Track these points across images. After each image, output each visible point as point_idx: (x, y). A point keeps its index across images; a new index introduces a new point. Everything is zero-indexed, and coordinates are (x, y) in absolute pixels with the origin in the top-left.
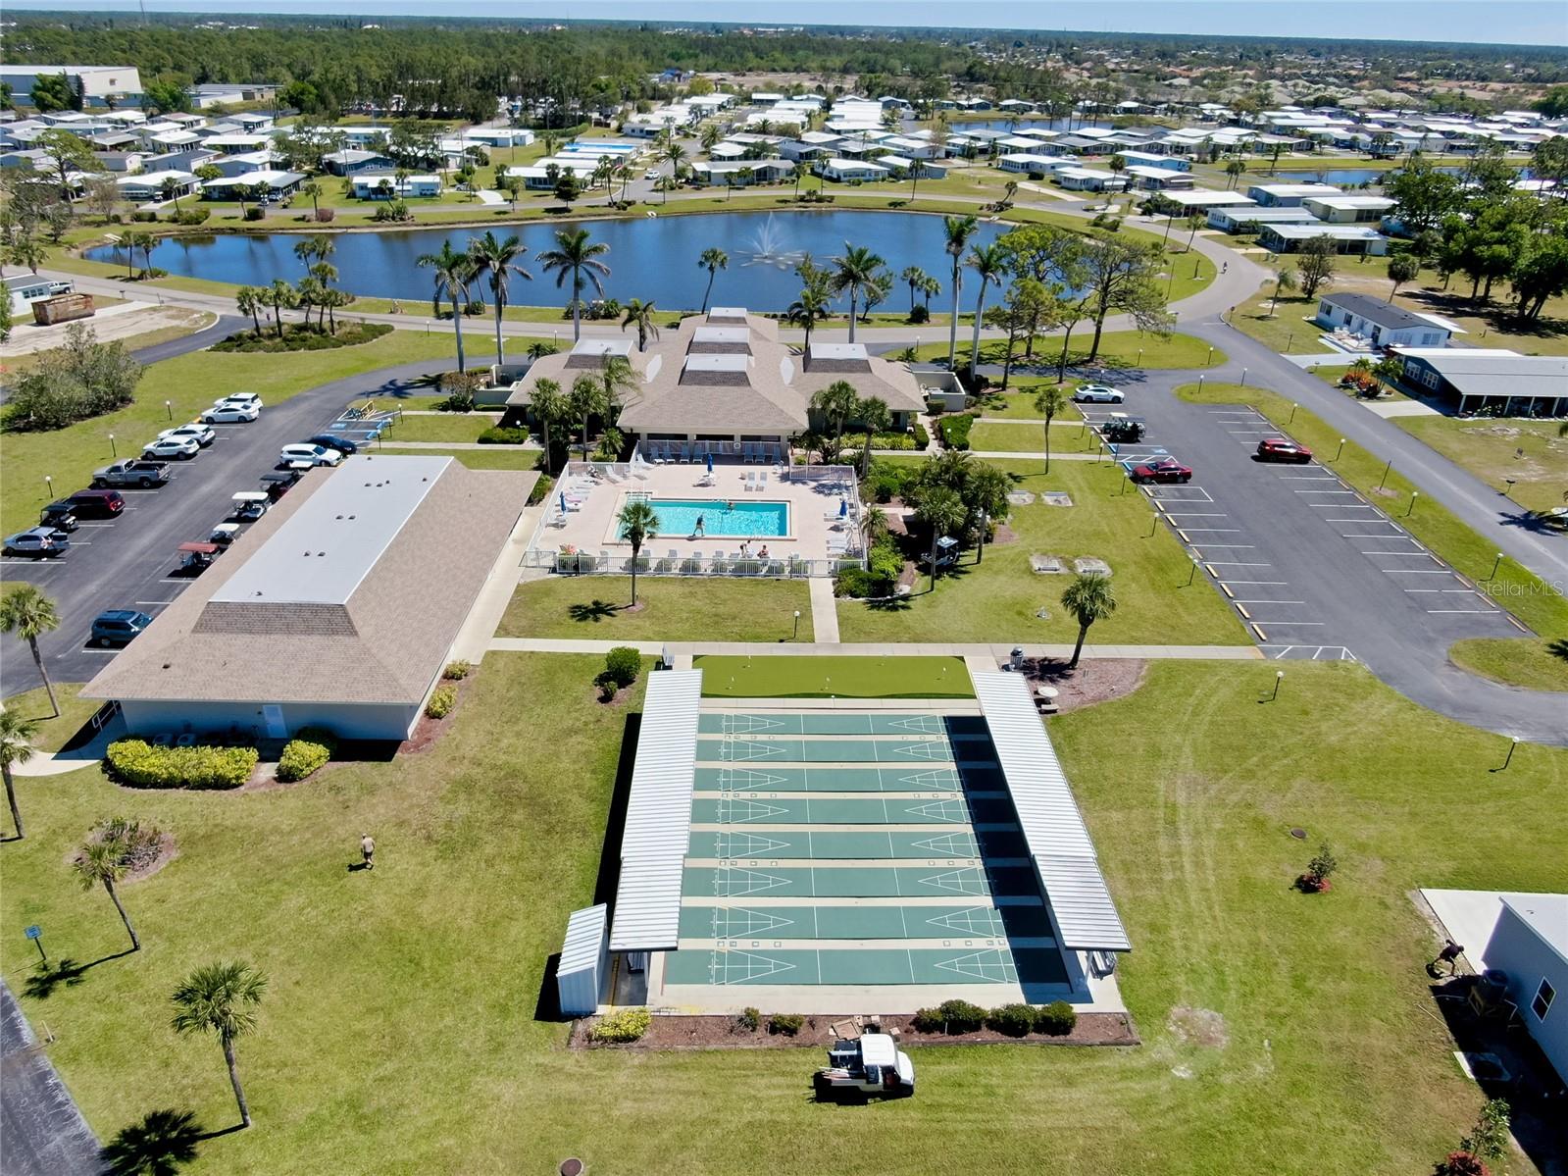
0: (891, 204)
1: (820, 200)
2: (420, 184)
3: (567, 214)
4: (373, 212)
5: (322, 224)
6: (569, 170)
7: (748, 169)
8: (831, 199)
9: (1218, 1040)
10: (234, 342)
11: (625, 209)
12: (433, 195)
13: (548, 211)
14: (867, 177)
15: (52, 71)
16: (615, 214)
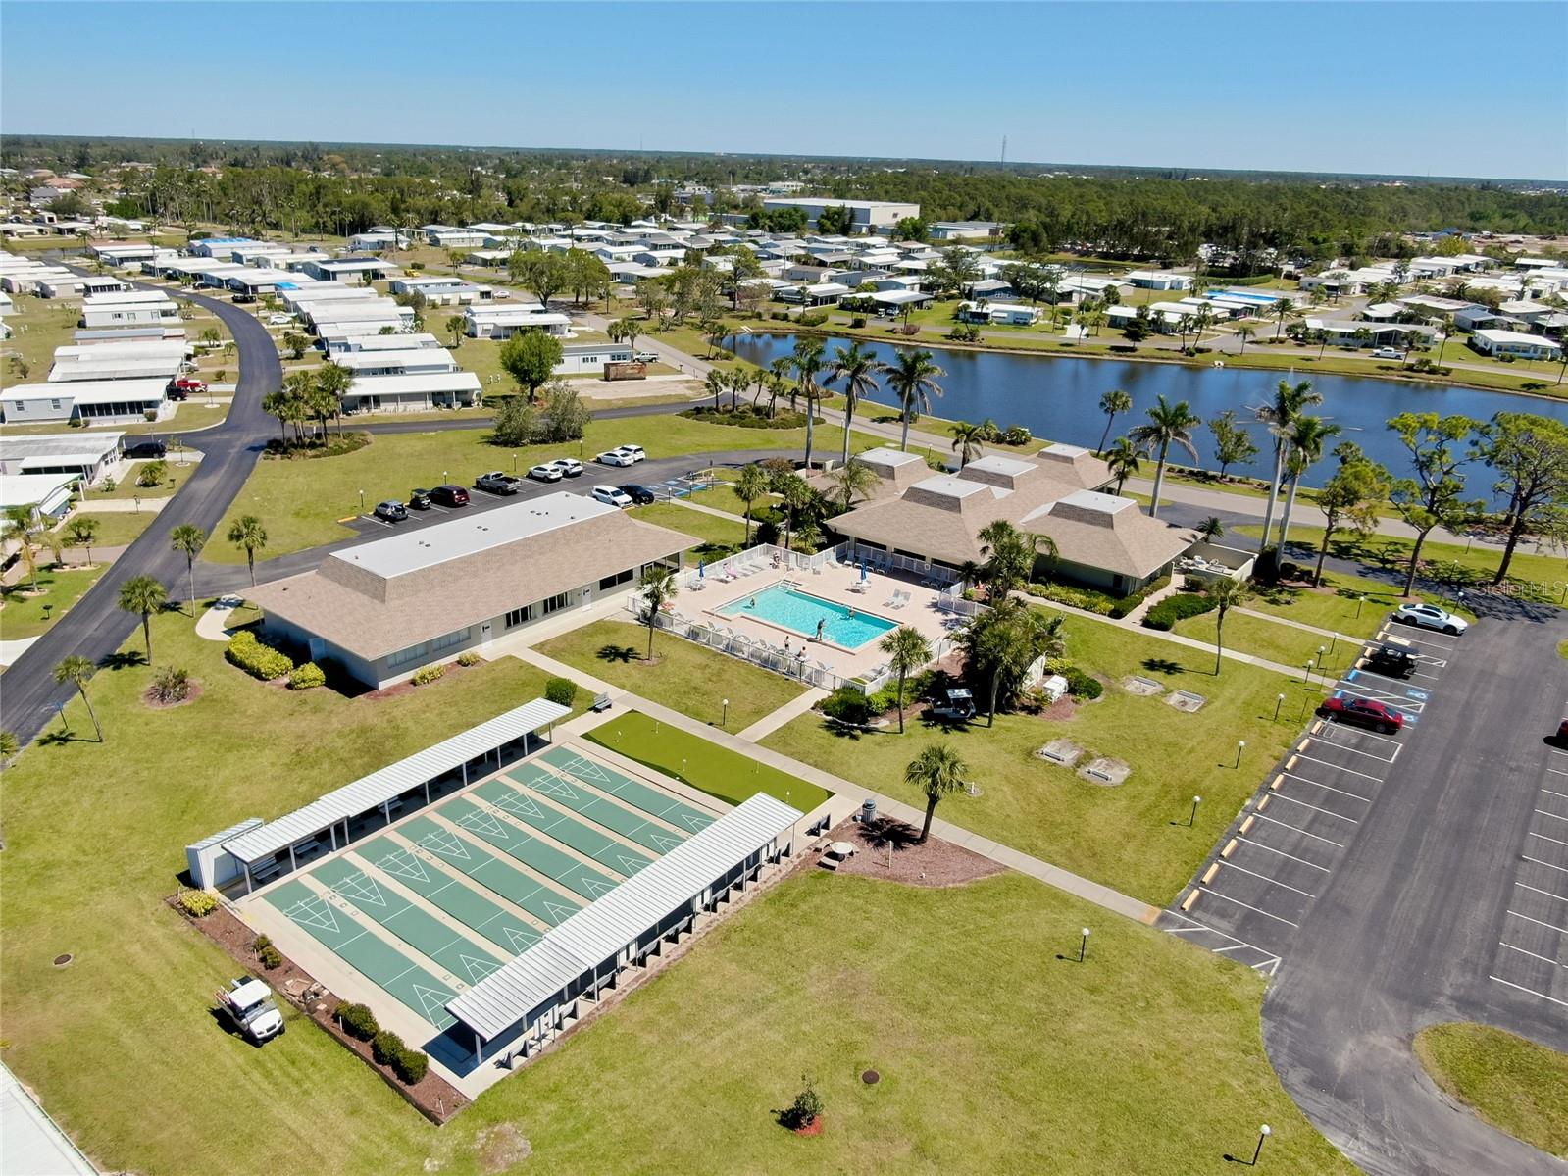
0: (1524, 386)
1: (1433, 371)
2: (1016, 313)
3: (1128, 353)
4: (949, 332)
5: (905, 337)
6: (1159, 313)
7: (1367, 330)
8: (1447, 372)
9: (497, 1166)
10: (698, 412)
11: (1192, 355)
12: (1025, 323)
13: (1113, 348)
14: (1531, 354)
15: (835, 203)
16: (1181, 359)
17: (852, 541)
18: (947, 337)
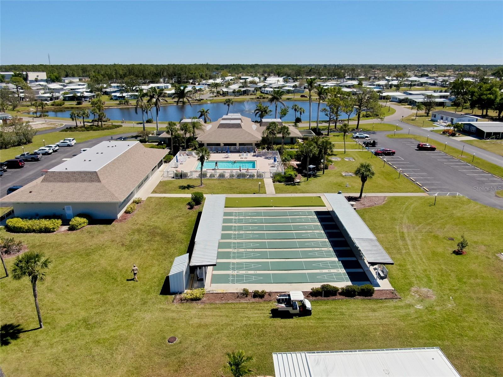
1: (264, 98)
4: (118, 102)
7: (240, 90)
8: (267, 98)
9: (431, 297)
10: (68, 129)
11: (200, 101)
13: (175, 102)
16: (197, 102)
17: (206, 145)
18: (118, 104)
